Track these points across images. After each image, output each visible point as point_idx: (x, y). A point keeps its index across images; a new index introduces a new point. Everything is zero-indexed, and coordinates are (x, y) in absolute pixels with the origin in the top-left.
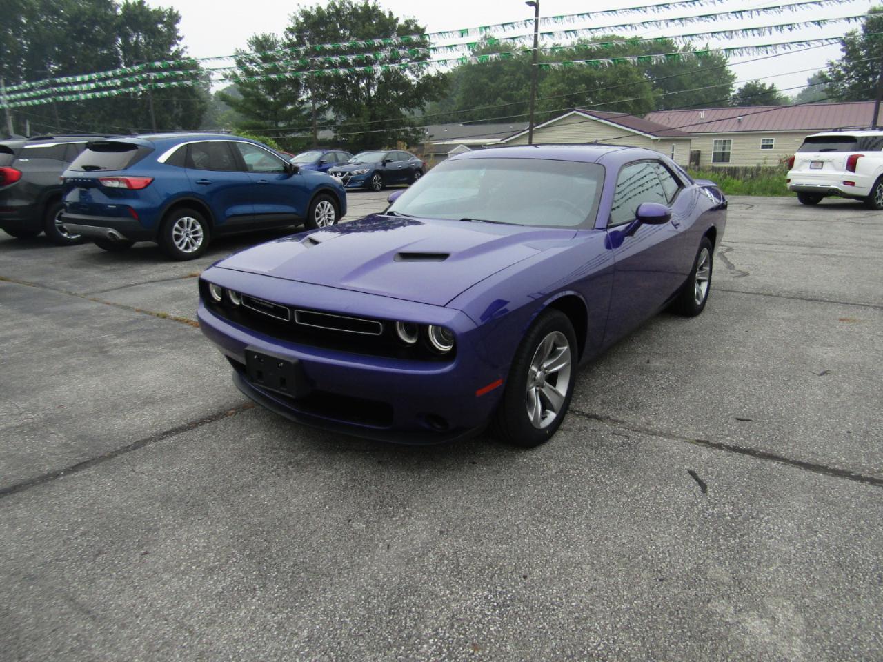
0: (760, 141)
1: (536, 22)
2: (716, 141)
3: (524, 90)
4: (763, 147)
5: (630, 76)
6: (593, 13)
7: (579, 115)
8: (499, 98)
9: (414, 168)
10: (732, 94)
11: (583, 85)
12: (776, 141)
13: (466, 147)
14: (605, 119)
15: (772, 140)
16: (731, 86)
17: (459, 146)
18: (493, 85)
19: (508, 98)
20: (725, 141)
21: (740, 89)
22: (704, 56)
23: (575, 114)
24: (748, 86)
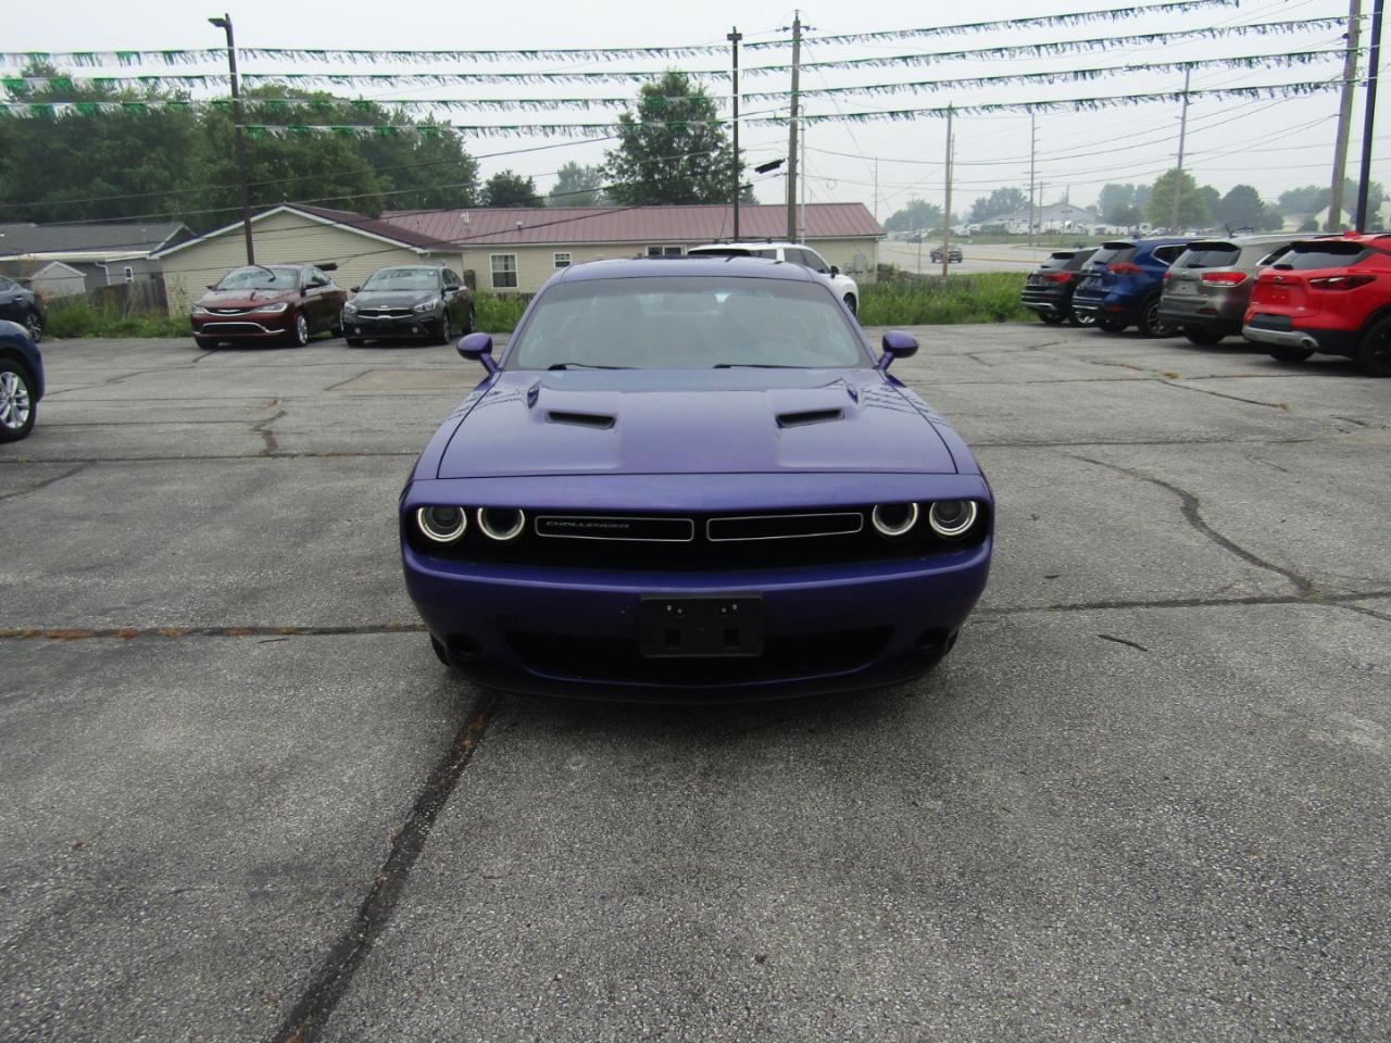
0: (552, 257)
1: (231, 55)
2: (493, 257)
3: (145, 167)
4: (558, 264)
5: (340, 153)
6: (332, 51)
7: (293, 214)
8: (98, 180)
9: (23, 305)
10: (479, 189)
11: (266, 164)
12: (572, 256)
13: (66, 267)
14: (346, 224)
15: (568, 255)
16: (475, 177)
17: (53, 265)
18: (80, 154)
19: (117, 179)
20: (506, 257)
21: (489, 183)
22: (430, 130)
23: (284, 211)
24: (498, 177)
